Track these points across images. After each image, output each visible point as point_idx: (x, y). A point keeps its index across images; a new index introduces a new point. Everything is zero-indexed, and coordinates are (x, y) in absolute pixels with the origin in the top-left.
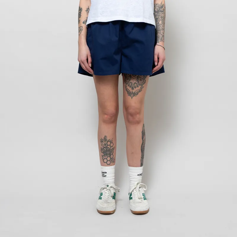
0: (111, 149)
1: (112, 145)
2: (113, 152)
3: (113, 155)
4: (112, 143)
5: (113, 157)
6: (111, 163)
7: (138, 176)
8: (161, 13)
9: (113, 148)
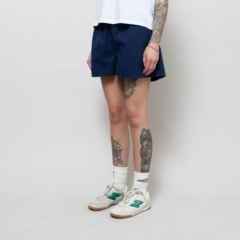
0: (117, 150)
1: (118, 146)
2: (120, 153)
3: (120, 156)
4: (118, 144)
5: (121, 159)
6: (118, 164)
7: (138, 182)
8: (157, 11)
9: (120, 150)
